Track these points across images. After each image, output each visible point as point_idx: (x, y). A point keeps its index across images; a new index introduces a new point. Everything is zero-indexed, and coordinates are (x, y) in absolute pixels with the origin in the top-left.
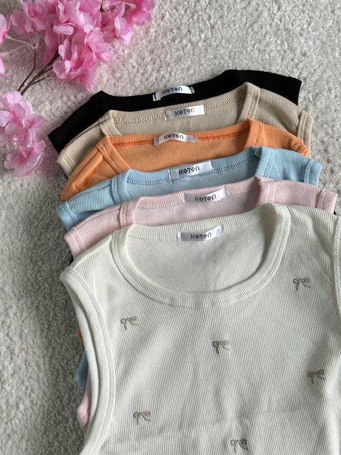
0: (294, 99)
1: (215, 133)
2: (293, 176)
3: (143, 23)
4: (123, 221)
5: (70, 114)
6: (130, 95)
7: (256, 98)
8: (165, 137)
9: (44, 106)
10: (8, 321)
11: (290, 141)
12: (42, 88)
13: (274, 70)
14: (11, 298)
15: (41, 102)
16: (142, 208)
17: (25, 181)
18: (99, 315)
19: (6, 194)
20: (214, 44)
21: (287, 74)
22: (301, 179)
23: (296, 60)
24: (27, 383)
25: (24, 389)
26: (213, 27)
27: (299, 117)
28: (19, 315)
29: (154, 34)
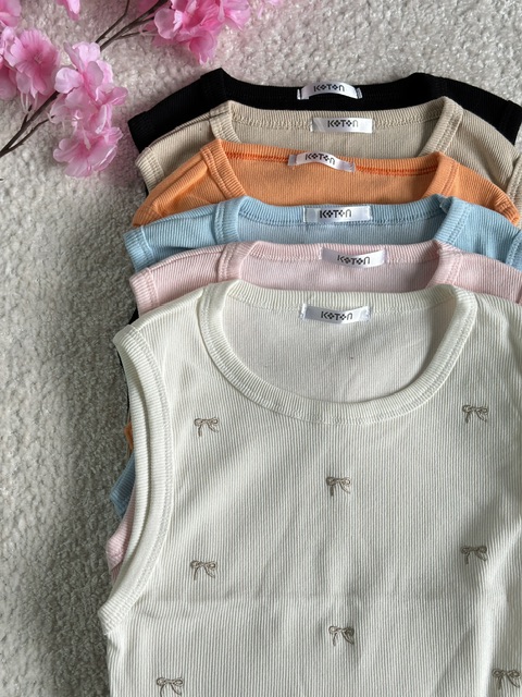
0: (512, 137)
1: (382, 165)
2: (491, 250)
4: (223, 272)
5: (167, 95)
6: (262, 84)
7: (454, 122)
8: (307, 157)
9: (129, 76)
10: (21, 391)
11: (495, 197)
12: (129, 47)
13: (486, 86)
14: (31, 359)
15: (125, 70)
16: (255, 257)
17: (81, 186)
18: (164, 405)
19: (47, 200)
20: (404, 30)
21: (506, 96)
22: (502, 257)
24: (35, 490)
25: (29, 498)
27: (515, 164)
28: (39, 386)
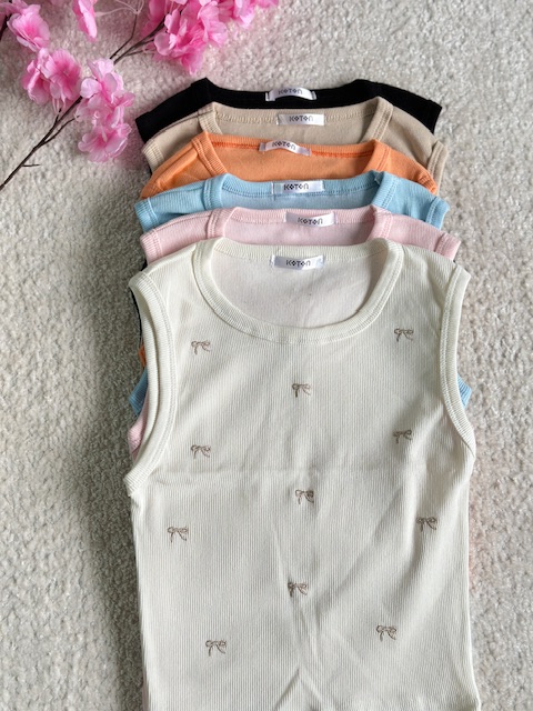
0: (431, 126)
1: (332, 150)
2: (415, 212)
3: (268, 6)
4: (211, 231)
5: (165, 99)
6: (239, 89)
7: (386, 116)
8: (274, 144)
9: (135, 85)
10: (59, 326)
11: (418, 173)
12: (135, 62)
13: (412, 89)
14: (66, 300)
15: (131, 80)
16: (236, 220)
17: (100, 169)
18: (168, 331)
19: (74, 181)
20: (348, 46)
21: (427, 96)
22: (423, 218)
23: (441, 82)
24: (72, 398)
25: (68, 404)
26: (349, 26)
27: (433, 148)
28: (72, 322)
29: (278, 22)
